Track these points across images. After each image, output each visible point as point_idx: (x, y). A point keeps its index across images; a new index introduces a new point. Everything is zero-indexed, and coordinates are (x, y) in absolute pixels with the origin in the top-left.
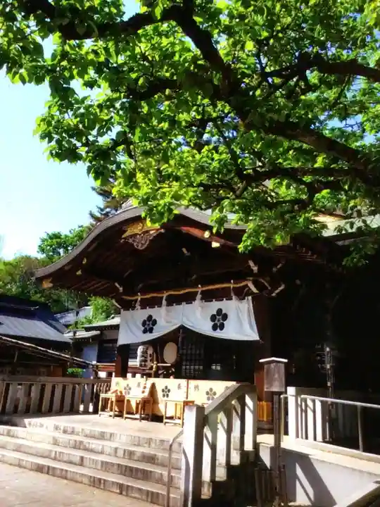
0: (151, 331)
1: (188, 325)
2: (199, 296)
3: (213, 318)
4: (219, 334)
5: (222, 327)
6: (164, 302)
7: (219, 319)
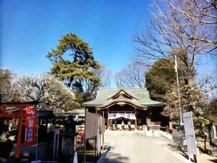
0: (115, 117)
1: (123, 117)
2: (125, 113)
5: (129, 117)
6: (118, 113)
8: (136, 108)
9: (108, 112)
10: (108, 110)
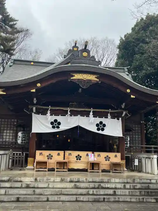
2: (91, 113)
3: (97, 125)
4: (100, 132)
5: (103, 130)
6: (69, 113)
7: (101, 126)
8: (132, 96)
9: (34, 110)
10: (35, 101)
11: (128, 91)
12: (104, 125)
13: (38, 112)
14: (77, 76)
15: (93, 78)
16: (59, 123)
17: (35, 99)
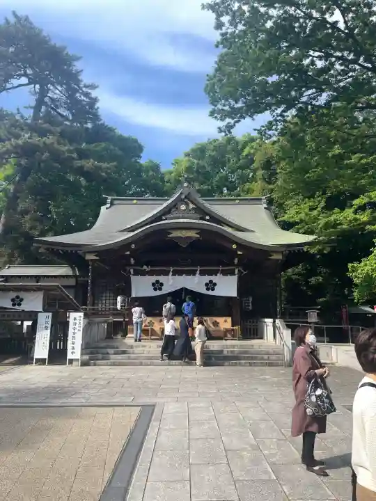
0: (160, 289)
1: (188, 287)
2: (198, 272)
3: (207, 284)
4: (210, 293)
5: (213, 289)
6: (171, 273)
7: (211, 286)
8: (239, 253)
9: (132, 271)
10: (132, 261)
11: (234, 246)
12: (215, 284)
13: (136, 273)
14: (175, 234)
15: (193, 234)
16: (162, 284)
17: (132, 259)
